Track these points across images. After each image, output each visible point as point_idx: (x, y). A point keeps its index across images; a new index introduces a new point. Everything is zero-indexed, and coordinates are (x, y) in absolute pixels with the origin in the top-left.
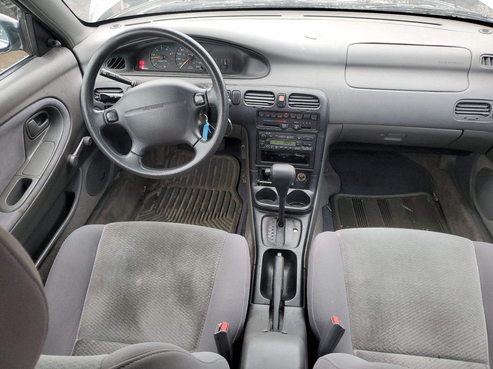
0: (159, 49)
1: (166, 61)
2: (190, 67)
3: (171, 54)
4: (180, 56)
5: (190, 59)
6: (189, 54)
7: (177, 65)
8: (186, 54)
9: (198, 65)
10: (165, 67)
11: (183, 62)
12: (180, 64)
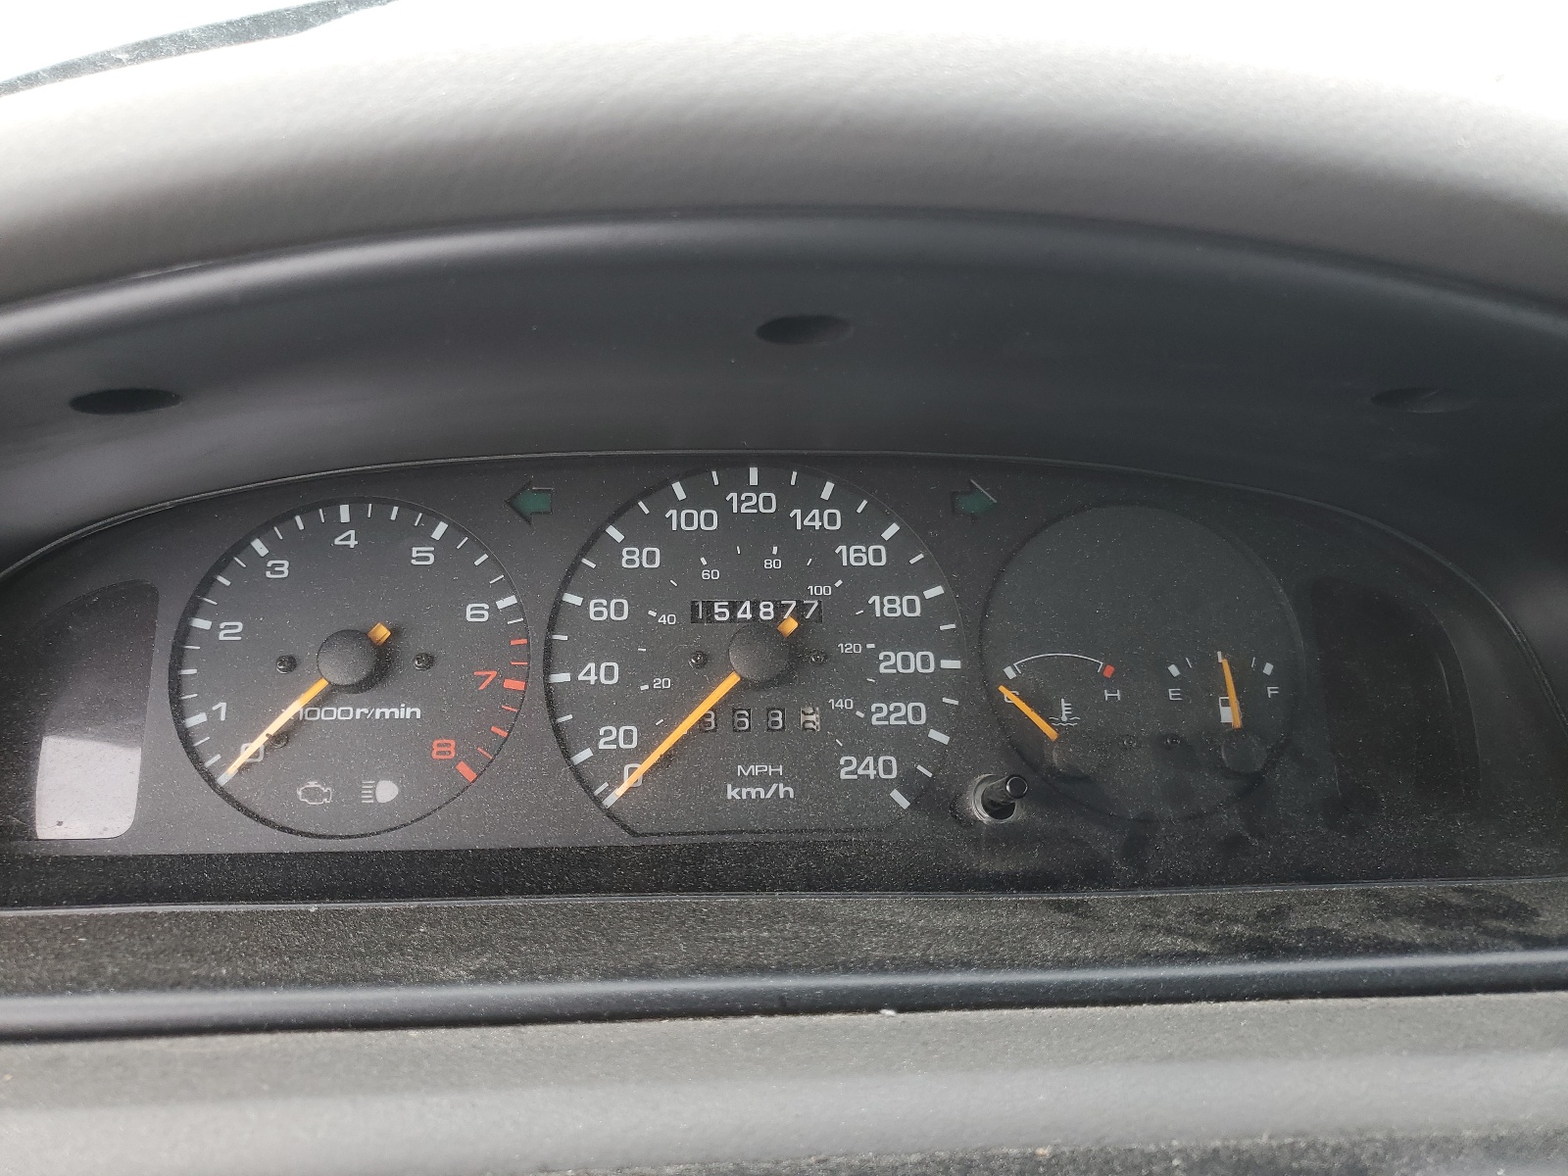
0: (311, 551)
1: (403, 712)
2: (751, 781)
3: (475, 612)
4: (606, 641)
5: (753, 675)
6: (734, 607)
7: (567, 755)
8: (695, 608)
9: (866, 740)
10: (387, 791)
11: (653, 717)
12: (614, 736)
